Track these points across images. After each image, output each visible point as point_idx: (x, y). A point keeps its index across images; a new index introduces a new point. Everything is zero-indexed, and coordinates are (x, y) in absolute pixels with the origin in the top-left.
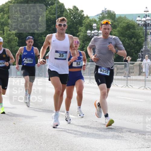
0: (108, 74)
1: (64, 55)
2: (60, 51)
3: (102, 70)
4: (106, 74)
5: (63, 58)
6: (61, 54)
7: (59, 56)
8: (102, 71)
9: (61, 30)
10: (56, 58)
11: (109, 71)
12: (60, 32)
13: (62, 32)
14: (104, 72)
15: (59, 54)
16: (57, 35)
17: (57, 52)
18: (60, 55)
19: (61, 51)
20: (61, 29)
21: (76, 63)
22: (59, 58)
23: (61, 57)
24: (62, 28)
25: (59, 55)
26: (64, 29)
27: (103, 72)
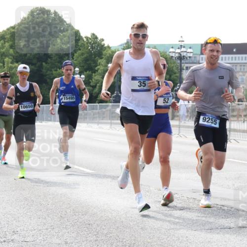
0: (217, 126)
1: (147, 82)
2: (139, 77)
3: (206, 118)
4: (213, 125)
5: (145, 88)
6: (142, 81)
7: (139, 86)
8: (207, 120)
9: (138, 45)
10: (133, 90)
11: (218, 121)
12: (136, 47)
13: (139, 47)
14: (210, 121)
15: (138, 81)
16: (131, 51)
17: (134, 78)
18: (141, 84)
19: (141, 77)
20: (138, 41)
21: (163, 99)
22: (138, 88)
23: (142, 87)
24: (140, 40)
25: (139, 84)
26: (142, 42)
27: (207, 122)
